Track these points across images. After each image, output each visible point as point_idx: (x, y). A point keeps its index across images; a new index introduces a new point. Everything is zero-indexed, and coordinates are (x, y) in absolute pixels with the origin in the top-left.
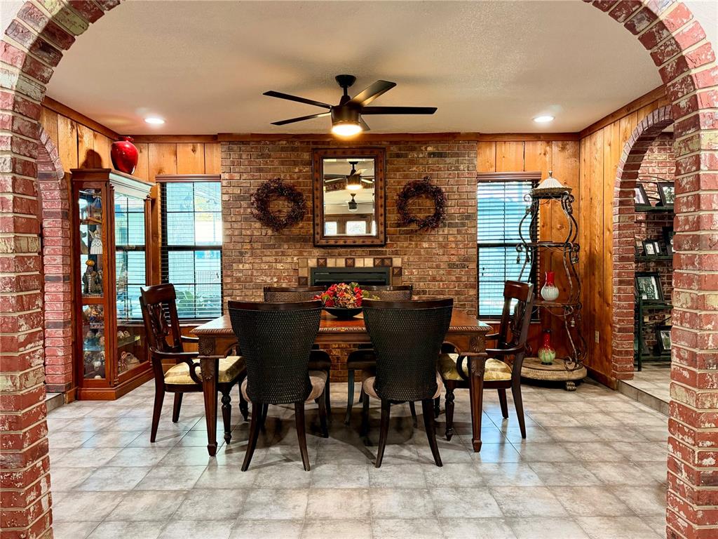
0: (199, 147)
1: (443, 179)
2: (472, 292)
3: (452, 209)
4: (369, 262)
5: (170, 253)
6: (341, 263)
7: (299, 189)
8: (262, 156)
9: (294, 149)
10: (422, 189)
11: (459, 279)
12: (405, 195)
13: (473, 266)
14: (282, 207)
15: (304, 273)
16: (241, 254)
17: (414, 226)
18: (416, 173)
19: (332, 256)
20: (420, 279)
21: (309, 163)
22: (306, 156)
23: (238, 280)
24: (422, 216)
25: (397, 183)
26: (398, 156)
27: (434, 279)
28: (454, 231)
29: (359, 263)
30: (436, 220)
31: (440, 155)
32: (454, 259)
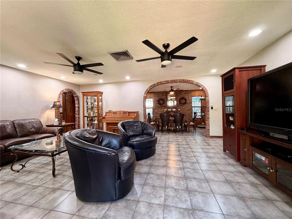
0: (150, 94)
1: (186, 97)
2: (191, 114)
3: (188, 101)
4: (175, 110)
5: (146, 109)
6: (170, 110)
7: (164, 99)
8: (159, 95)
9: (163, 93)
10: (183, 98)
11: (189, 112)
12: (180, 100)
13: (191, 110)
14: (161, 102)
15: (165, 111)
16: (156, 109)
17: (182, 104)
18: (182, 96)
19: (169, 109)
20: (183, 112)
21: (165, 95)
22: (165, 94)
23: (155, 112)
24: (183, 103)
25: (179, 98)
26: (179, 94)
27: (185, 112)
28: (188, 105)
29: (173, 110)
30: (185, 103)
31: (186, 93)
32: (188, 109)
